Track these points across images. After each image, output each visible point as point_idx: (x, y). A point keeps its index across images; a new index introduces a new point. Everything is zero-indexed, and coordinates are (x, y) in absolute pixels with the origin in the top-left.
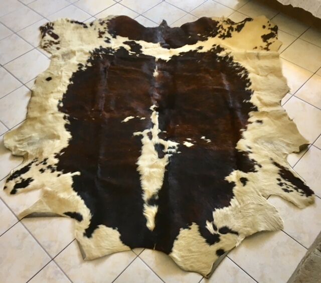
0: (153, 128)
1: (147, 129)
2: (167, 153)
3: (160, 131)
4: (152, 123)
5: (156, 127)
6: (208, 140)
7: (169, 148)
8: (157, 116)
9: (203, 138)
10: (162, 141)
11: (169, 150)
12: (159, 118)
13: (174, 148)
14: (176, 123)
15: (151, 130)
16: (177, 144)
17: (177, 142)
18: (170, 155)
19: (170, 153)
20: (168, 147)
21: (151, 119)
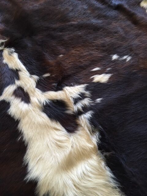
0: (18, 78)
1: (7, 84)
2: (80, 113)
3: (36, 77)
4: (12, 70)
5: (24, 73)
6: (125, 57)
7: (76, 101)
8: (15, 55)
9: (115, 57)
10: (53, 95)
11: (79, 106)
12: (20, 58)
13: (82, 96)
14: (55, 54)
15: (18, 83)
16: (83, 86)
17: (80, 83)
18: (88, 115)
19: (85, 109)
20: (72, 101)
21: (6, 65)
